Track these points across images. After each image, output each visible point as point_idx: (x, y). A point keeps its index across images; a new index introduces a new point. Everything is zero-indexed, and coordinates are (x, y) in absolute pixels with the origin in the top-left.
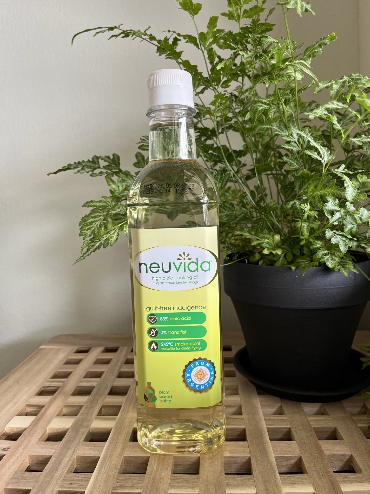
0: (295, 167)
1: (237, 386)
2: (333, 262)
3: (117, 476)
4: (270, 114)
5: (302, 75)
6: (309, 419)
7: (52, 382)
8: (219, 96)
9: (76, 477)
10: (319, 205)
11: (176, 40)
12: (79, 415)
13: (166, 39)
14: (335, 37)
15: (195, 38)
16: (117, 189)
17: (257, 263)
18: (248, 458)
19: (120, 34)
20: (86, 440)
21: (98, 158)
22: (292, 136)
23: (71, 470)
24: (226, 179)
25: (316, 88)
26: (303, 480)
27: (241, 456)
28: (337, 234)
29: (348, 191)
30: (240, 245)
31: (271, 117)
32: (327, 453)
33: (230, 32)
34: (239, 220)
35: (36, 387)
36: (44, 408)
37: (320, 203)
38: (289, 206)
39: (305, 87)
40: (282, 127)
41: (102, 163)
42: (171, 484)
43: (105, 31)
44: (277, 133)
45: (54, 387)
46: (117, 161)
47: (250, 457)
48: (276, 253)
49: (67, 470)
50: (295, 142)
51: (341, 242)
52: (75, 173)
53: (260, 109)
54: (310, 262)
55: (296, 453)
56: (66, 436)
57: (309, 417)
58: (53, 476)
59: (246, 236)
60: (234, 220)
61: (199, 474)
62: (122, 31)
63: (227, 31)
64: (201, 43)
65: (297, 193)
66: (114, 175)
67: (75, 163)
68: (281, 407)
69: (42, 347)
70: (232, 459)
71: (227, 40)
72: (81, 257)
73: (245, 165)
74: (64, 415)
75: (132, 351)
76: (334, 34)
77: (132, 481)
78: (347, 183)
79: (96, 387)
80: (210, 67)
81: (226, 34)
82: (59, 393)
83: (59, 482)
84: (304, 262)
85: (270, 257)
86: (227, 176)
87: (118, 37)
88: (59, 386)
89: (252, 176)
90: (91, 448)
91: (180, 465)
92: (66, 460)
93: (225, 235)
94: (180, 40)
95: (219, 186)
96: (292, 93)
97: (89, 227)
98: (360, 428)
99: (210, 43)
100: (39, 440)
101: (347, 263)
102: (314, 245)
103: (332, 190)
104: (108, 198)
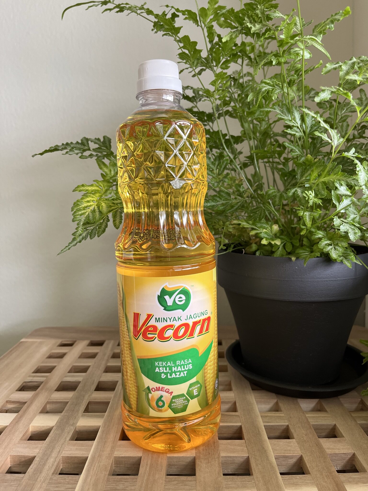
0: (296, 153)
1: (230, 382)
2: (337, 252)
3: (108, 478)
4: (273, 96)
5: (310, 54)
6: (307, 415)
7: (34, 376)
8: (219, 76)
9: (62, 479)
10: (323, 192)
11: (174, 16)
12: (64, 411)
13: (164, 14)
14: (349, 12)
15: (195, 14)
16: (109, 173)
17: (254, 253)
18: (246, 457)
19: (114, 8)
20: (72, 439)
21: (87, 140)
22: (295, 121)
23: (56, 471)
24: (224, 165)
25: (324, 69)
26: (306, 481)
27: (239, 455)
28: (345, 222)
29: (361, 175)
30: (237, 234)
31: (275, 99)
32: (328, 451)
33: (232, 10)
34: (236, 209)
35: (17, 383)
36: (26, 404)
37: (324, 191)
38: (291, 194)
39: (312, 68)
40: (285, 111)
41: (92, 146)
42: (166, 487)
43: (98, 5)
44: (280, 116)
45: (37, 382)
46: (108, 143)
47: (248, 456)
48: (275, 243)
49: (52, 471)
50: (298, 127)
51: (350, 230)
52: (63, 154)
53: (264, 89)
54: (310, 252)
55: (296, 452)
56: (50, 435)
57: (307, 413)
58: (37, 479)
59: (244, 225)
60: (230, 209)
61: (194, 475)
62: (115, 5)
63: (228, 8)
64: (201, 19)
65: (299, 180)
66: (105, 158)
67: (63, 144)
68: (277, 403)
69: (23, 340)
70: (230, 459)
71: (228, 18)
72: (67, 247)
73: (241, 153)
74: (47, 412)
75: (119, 345)
76: (348, 8)
77: (124, 483)
78: (359, 167)
79: (81, 382)
80: (209, 46)
81: (228, 11)
82: (42, 389)
83: (44, 485)
84: (304, 252)
85: (268, 248)
86: (225, 162)
87: (112, 11)
88: (42, 381)
89: (249, 164)
90: (78, 448)
91: (174, 465)
92: (51, 460)
93: (222, 223)
94: (178, 16)
95: (216, 172)
96: (297, 74)
97: (83, 212)
98: (360, 425)
99: (211, 19)
100: (21, 439)
101: (349, 255)
102: (315, 235)
103: (338, 177)
104: (100, 181)
